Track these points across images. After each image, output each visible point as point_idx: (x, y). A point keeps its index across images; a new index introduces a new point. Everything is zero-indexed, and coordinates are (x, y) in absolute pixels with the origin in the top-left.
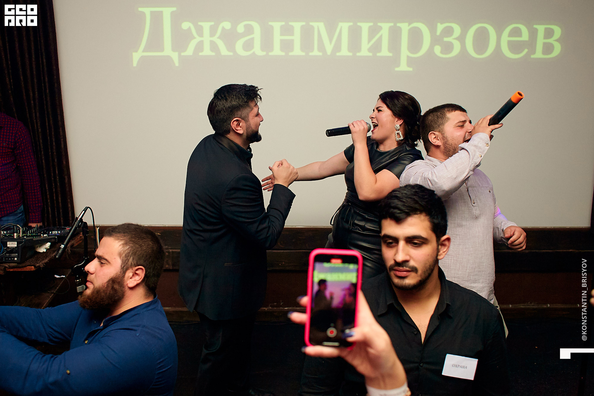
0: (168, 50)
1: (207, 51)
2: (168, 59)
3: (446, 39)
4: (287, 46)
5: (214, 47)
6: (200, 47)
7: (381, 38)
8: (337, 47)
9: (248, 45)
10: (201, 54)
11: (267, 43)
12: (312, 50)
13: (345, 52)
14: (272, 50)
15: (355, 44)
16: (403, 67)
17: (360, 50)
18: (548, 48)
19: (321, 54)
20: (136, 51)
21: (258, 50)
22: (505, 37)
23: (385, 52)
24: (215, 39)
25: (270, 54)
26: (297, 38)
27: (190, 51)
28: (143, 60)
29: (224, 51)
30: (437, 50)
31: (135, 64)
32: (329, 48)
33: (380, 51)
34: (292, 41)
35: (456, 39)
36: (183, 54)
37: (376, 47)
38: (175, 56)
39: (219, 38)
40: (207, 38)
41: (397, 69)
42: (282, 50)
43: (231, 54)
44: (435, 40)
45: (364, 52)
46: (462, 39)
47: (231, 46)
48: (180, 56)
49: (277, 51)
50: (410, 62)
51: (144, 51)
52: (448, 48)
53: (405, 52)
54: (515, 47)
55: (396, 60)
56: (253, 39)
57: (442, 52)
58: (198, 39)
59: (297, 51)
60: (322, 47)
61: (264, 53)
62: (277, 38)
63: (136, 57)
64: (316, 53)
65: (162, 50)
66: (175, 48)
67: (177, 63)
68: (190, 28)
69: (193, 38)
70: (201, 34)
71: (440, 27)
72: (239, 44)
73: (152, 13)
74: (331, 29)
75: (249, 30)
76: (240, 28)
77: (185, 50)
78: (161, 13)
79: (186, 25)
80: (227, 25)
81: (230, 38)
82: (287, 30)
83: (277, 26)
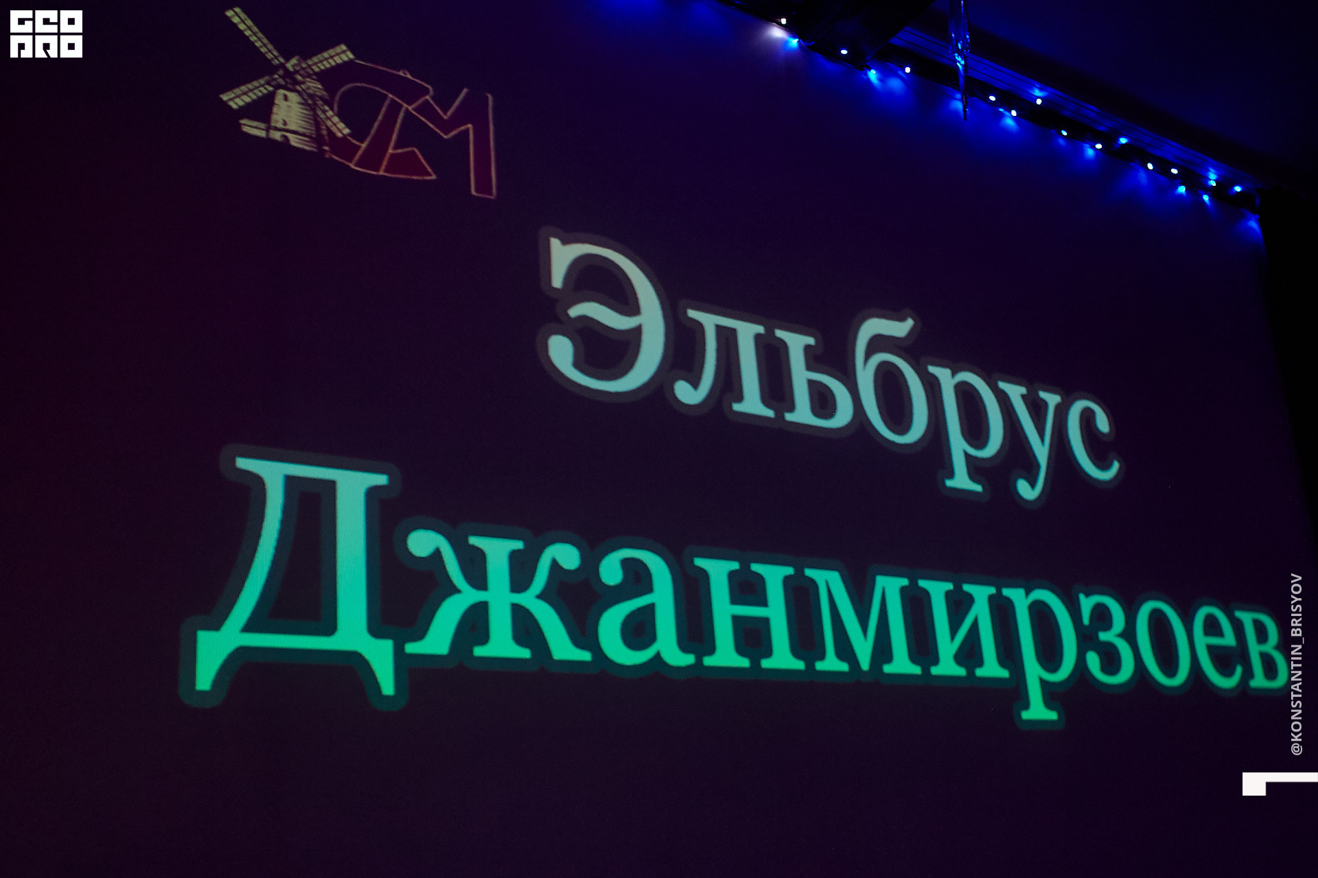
0: (352, 634)
1: (502, 644)
2: (350, 667)
3: (1102, 636)
4: (752, 637)
5: (526, 629)
6: (475, 624)
7: (975, 627)
8: (882, 650)
9: (639, 630)
10: (479, 651)
12: (822, 656)
13: (902, 662)
14: (711, 650)
16: (1037, 709)
17: (936, 661)
18: (1269, 666)
19: (844, 667)
20: (216, 626)
21: (668, 648)
22: (1200, 637)
23: (991, 669)
24: (529, 600)
25: (707, 662)
26: (776, 612)
27: (438, 639)
28: (241, 664)
29: (562, 647)
30: (1093, 661)
31: (204, 680)
32: (864, 649)
33: (980, 663)
34: (765, 623)
35: (1121, 635)
36: (411, 648)
37: (971, 652)
38: (380, 656)
39: (541, 596)
40: (499, 596)
41: (1024, 715)
42: (740, 650)
43: (586, 656)
44: (1086, 639)
45: (947, 664)
46: (1129, 634)
47: (584, 633)
49: (725, 655)
50: (1051, 694)
51: (249, 627)
52: (1111, 661)
53: (1034, 671)
54: (1220, 660)
55: (1015, 692)
56: (651, 608)
57: (1103, 670)
58: (467, 596)
59: (782, 658)
60: (845, 650)
61: (689, 659)
62: (723, 611)
63: (213, 650)
64: (831, 663)
65: (330, 628)
66: (376, 628)
67: (388, 686)
68: (437, 554)
69: (455, 590)
70: (478, 578)
71: (1087, 604)
72: (610, 624)
73: (290, 481)
74: (861, 595)
75: (637, 578)
76: (611, 571)
77: (420, 635)
78: (331, 485)
79: (422, 542)
80: (567, 555)
81: (578, 600)
82: (748, 589)
83: (717, 571)
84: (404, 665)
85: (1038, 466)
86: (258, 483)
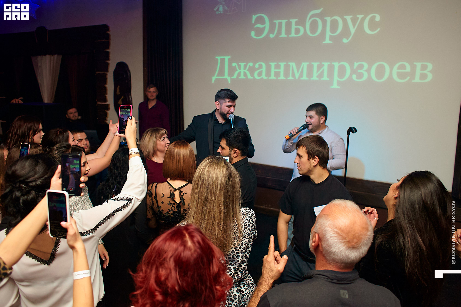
0: (226, 76)
1: (242, 77)
2: (226, 80)
3: (359, 71)
4: (277, 74)
5: (245, 74)
6: (239, 74)
7: (323, 70)
8: (301, 75)
9: (260, 74)
10: (239, 78)
11: (268, 73)
12: (289, 76)
13: (305, 77)
14: (270, 76)
15: (310, 74)
16: (335, 86)
17: (312, 77)
18: (423, 76)
19: (293, 78)
20: (214, 76)
21: (264, 76)
22: (395, 70)
23: (325, 78)
24: (246, 71)
25: (270, 78)
26: (282, 70)
27: (235, 77)
28: (216, 80)
29: (249, 77)
30: (354, 77)
31: (213, 82)
32: (297, 76)
33: (323, 77)
34: (280, 72)
35: (366, 71)
36: (232, 78)
37: (321, 75)
38: (229, 79)
39: (248, 70)
40: (242, 71)
41: (331, 87)
42: (275, 76)
43: (252, 78)
44: (353, 71)
45: (315, 78)
46: (368, 71)
47: (252, 75)
48: (231, 79)
49: (273, 77)
50: (339, 83)
51: (217, 76)
52: (360, 76)
53: (336, 78)
54: (400, 76)
55: (331, 82)
56: (262, 71)
57: (357, 78)
58: (239, 71)
59: (282, 77)
60: (293, 75)
61: (266, 78)
62: (273, 70)
63: (214, 78)
64: (291, 78)
65: (224, 76)
66: (229, 75)
67: (229, 82)
68: (235, 66)
69: (237, 70)
70: (240, 69)
71: (356, 64)
72: (256, 74)
73: (221, 59)
74: (298, 66)
75: (261, 66)
76: (257, 66)
77: (233, 76)
78: (224, 59)
79: (234, 64)
80: (251, 64)
81: (252, 70)
82: (277, 67)
83: (273, 64)
85: (351, 34)
86: (217, 59)
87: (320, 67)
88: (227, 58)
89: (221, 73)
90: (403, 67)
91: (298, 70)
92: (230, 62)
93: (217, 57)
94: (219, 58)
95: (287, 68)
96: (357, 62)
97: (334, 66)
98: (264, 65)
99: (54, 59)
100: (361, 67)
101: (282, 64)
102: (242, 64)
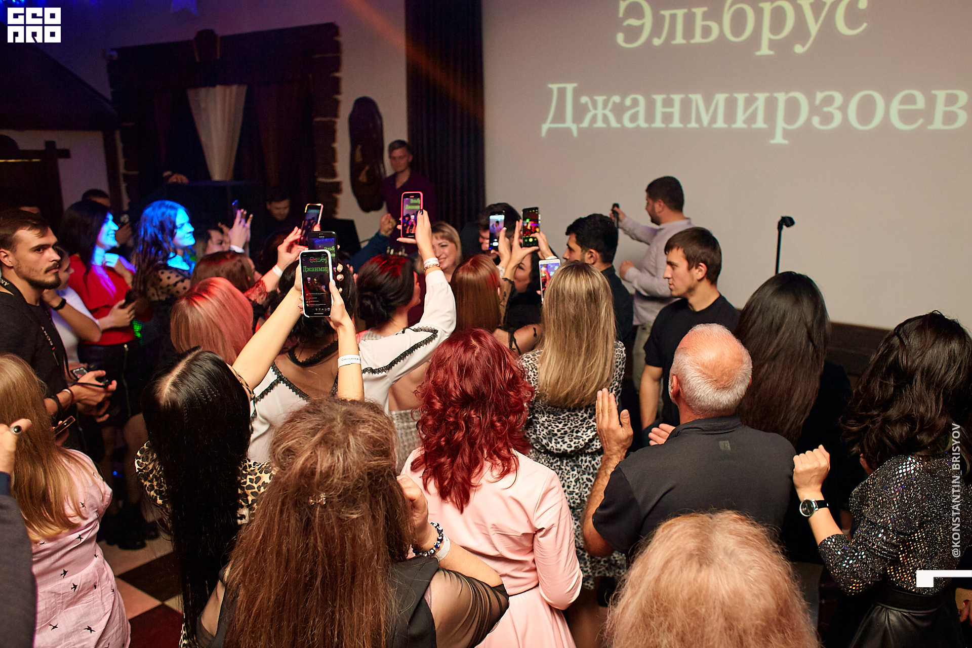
0: (569, 123)
1: (600, 124)
2: (568, 130)
3: (826, 109)
4: (667, 118)
5: (605, 119)
6: (594, 119)
7: (756, 109)
8: (714, 119)
9: (634, 118)
10: (594, 126)
11: (650, 117)
12: (690, 122)
13: (720, 124)
14: (654, 122)
15: (730, 115)
16: (779, 139)
17: (734, 122)
18: (949, 117)
19: (697, 126)
20: (545, 123)
21: (642, 123)
22: (895, 106)
23: (760, 124)
24: (607, 112)
25: (653, 126)
26: (676, 110)
27: (585, 124)
28: (550, 130)
29: (614, 124)
30: (816, 121)
31: (543, 134)
32: (705, 120)
33: (755, 122)
34: (672, 113)
35: (839, 108)
36: (581, 126)
37: (752, 119)
38: (574, 128)
39: (611, 111)
40: (600, 112)
41: (772, 141)
42: (663, 121)
43: (619, 126)
44: (814, 110)
45: (740, 124)
46: (843, 108)
47: (619, 119)
48: (578, 127)
49: (658, 123)
50: (786, 134)
51: (553, 122)
52: (827, 118)
53: (781, 124)
54: (907, 117)
55: (771, 133)
56: (638, 112)
57: (821, 123)
58: (593, 112)
59: (676, 123)
60: (699, 120)
61: (648, 125)
62: (659, 110)
63: (545, 127)
64: (693, 125)
65: (564, 122)
66: (574, 121)
67: (575, 134)
68: (586, 103)
69: (589, 111)
70: (595, 108)
71: (820, 96)
72: (626, 118)
73: (558, 89)
74: (708, 101)
75: (635, 103)
76: (628, 102)
77: (582, 122)
78: (565, 88)
79: (584, 99)
80: (616, 99)
81: (619, 110)
82: (668, 103)
83: (659, 98)
84: (580, 130)
85: (810, 36)
86: (552, 90)
87: (749, 102)
88: (570, 87)
89: (560, 116)
90: (910, 99)
91: (707, 110)
92: (577, 94)
93: (550, 86)
94: (554, 87)
95: (686, 105)
96: (821, 91)
97: (776, 99)
98: (641, 99)
99: (231, 93)
100: (829, 101)
101: (677, 98)
102: (600, 99)
